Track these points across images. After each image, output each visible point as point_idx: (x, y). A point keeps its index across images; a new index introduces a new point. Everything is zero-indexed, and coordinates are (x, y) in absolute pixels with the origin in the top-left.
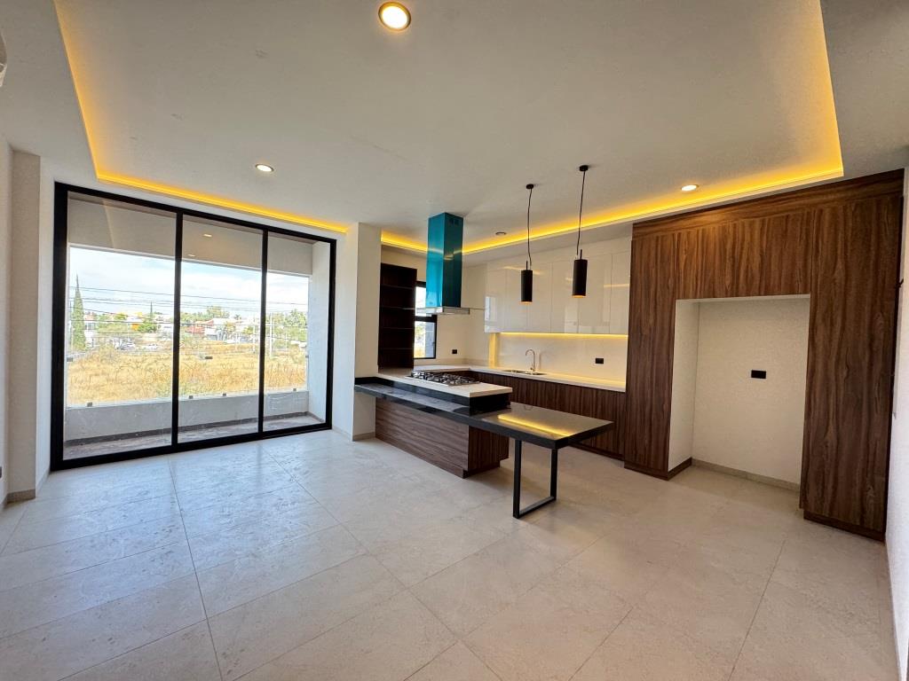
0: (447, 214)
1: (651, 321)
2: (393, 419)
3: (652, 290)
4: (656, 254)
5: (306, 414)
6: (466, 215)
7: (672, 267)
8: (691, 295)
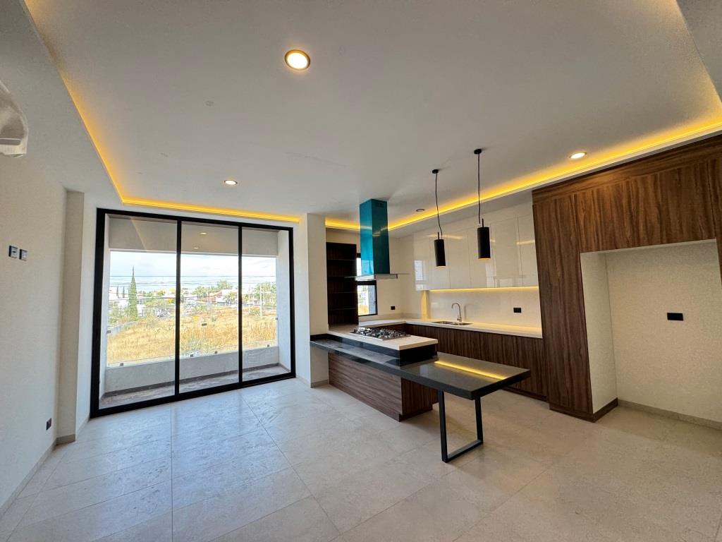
0: (372, 200)
1: (559, 274)
2: (342, 369)
3: (556, 246)
4: (556, 216)
5: (277, 365)
6: (388, 199)
7: (572, 224)
8: (594, 247)
